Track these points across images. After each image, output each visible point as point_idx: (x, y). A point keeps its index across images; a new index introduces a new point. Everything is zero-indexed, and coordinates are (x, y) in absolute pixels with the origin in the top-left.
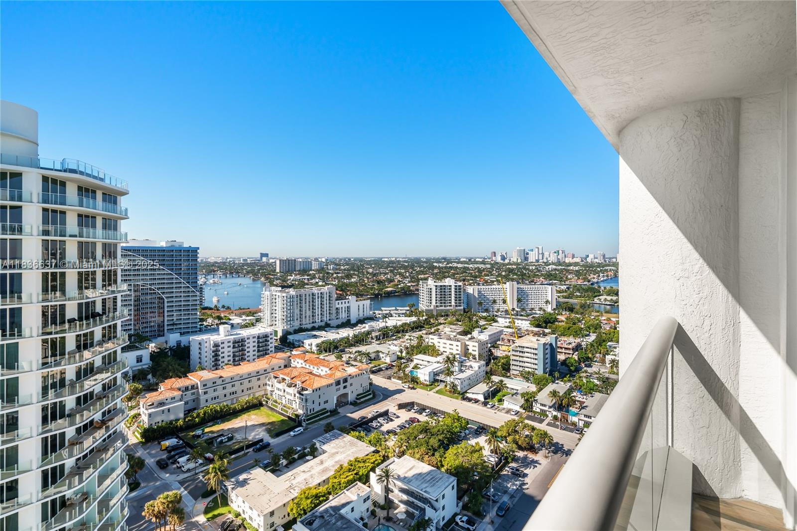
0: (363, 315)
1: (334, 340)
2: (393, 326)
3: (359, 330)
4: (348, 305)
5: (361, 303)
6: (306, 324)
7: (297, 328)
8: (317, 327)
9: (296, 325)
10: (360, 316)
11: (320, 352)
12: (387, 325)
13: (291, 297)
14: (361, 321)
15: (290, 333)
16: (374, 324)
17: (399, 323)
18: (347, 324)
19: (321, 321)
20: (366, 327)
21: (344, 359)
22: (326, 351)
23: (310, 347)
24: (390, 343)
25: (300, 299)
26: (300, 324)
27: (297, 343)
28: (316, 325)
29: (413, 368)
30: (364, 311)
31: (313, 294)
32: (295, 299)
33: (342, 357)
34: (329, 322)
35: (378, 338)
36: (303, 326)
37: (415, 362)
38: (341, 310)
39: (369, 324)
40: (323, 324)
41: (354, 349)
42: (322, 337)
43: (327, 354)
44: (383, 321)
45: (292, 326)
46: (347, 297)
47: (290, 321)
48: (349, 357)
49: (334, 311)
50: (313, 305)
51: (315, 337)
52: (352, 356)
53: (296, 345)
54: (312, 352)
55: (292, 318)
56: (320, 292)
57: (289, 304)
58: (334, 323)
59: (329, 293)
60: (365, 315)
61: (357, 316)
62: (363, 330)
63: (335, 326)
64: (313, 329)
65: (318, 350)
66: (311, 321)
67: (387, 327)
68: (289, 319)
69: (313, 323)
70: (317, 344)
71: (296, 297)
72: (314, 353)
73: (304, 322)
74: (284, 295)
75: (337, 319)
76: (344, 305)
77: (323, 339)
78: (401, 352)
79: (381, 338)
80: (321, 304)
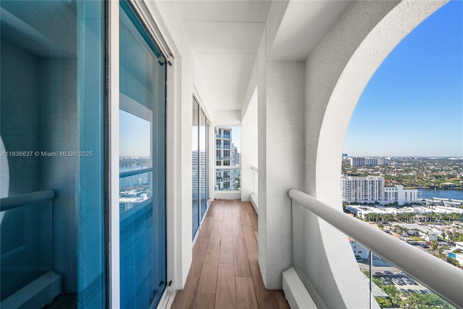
0: (411, 200)
1: (379, 214)
2: (441, 214)
3: (404, 211)
4: (396, 191)
5: (408, 192)
6: (360, 200)
7: (353, 202)
8: (368, 203)
9: (353, 199)
10: (407, 201)
11: (367, 220)
12: (434, 211)
13: (349, 181)
14: (407, 205)
15: (348, 204)
16: (421, 209)
17: (448, 212)
18: (395, 205)
19: (372, 200)
20: (412, 210)
21: (385, 228)
22: (372, 220)
23: (360, 215)
24: (432, 226)
25: (356, 183)
26: (356, 200)
27: (352, 211)
28: (368, 202)
29: (454, 252)
30: (411, 198)
31: (365, 181)
32: (352, 183)
33: (384, 227)
34: (378, 201)
35: (422, 220)
36: (358, 201)
37: (458, 247)
38: (389, 194)
39: (416, 208)
40: (373, 202)
41: (394, 224)
42: (370, 210)
43: (373, 223)
44: (429, 208)
45: (349, 199)
46: (395, 186)
47: (348, 196)
48: (390, 228)
49: (383, 194)
50: (365, 188)
51: (366, 209)
52: (392, 228)
53: (351, 212)
54: (361, 219)
55: (349, 195)
56: (371, 180)
57: (347, 186)
58: (382, 202)
59: (379, 181)
60: (413, 200)
61: (405, 201)
62: (407, 212)
63: (384, 205)
64: (365, 204)
65: (366, 218)
66: (364, 199)
67: (433, 213)
68: (347, 195)
69: (365, 200)
70: (365, 214)
71: (352, 182)
72: (363, 219)
73: (358, 199)
74: (344, 180)
75: (386, 200)
76: (391, 191)
77: (370, 212)
78: (444, 235)
79: (426, 220)
80: (372, 188)
